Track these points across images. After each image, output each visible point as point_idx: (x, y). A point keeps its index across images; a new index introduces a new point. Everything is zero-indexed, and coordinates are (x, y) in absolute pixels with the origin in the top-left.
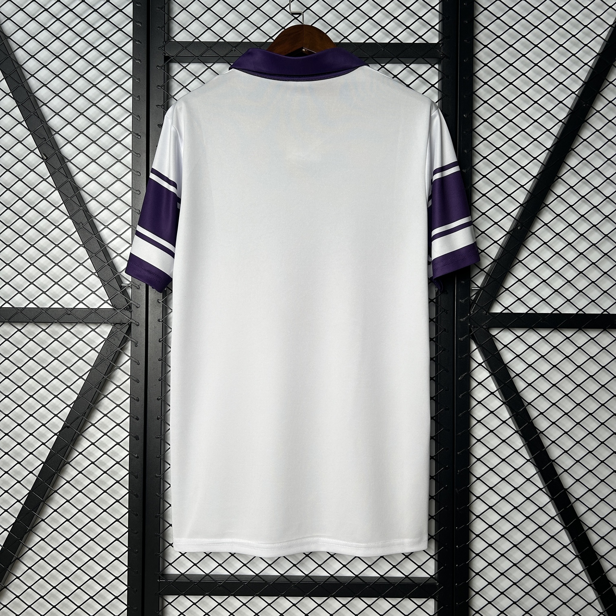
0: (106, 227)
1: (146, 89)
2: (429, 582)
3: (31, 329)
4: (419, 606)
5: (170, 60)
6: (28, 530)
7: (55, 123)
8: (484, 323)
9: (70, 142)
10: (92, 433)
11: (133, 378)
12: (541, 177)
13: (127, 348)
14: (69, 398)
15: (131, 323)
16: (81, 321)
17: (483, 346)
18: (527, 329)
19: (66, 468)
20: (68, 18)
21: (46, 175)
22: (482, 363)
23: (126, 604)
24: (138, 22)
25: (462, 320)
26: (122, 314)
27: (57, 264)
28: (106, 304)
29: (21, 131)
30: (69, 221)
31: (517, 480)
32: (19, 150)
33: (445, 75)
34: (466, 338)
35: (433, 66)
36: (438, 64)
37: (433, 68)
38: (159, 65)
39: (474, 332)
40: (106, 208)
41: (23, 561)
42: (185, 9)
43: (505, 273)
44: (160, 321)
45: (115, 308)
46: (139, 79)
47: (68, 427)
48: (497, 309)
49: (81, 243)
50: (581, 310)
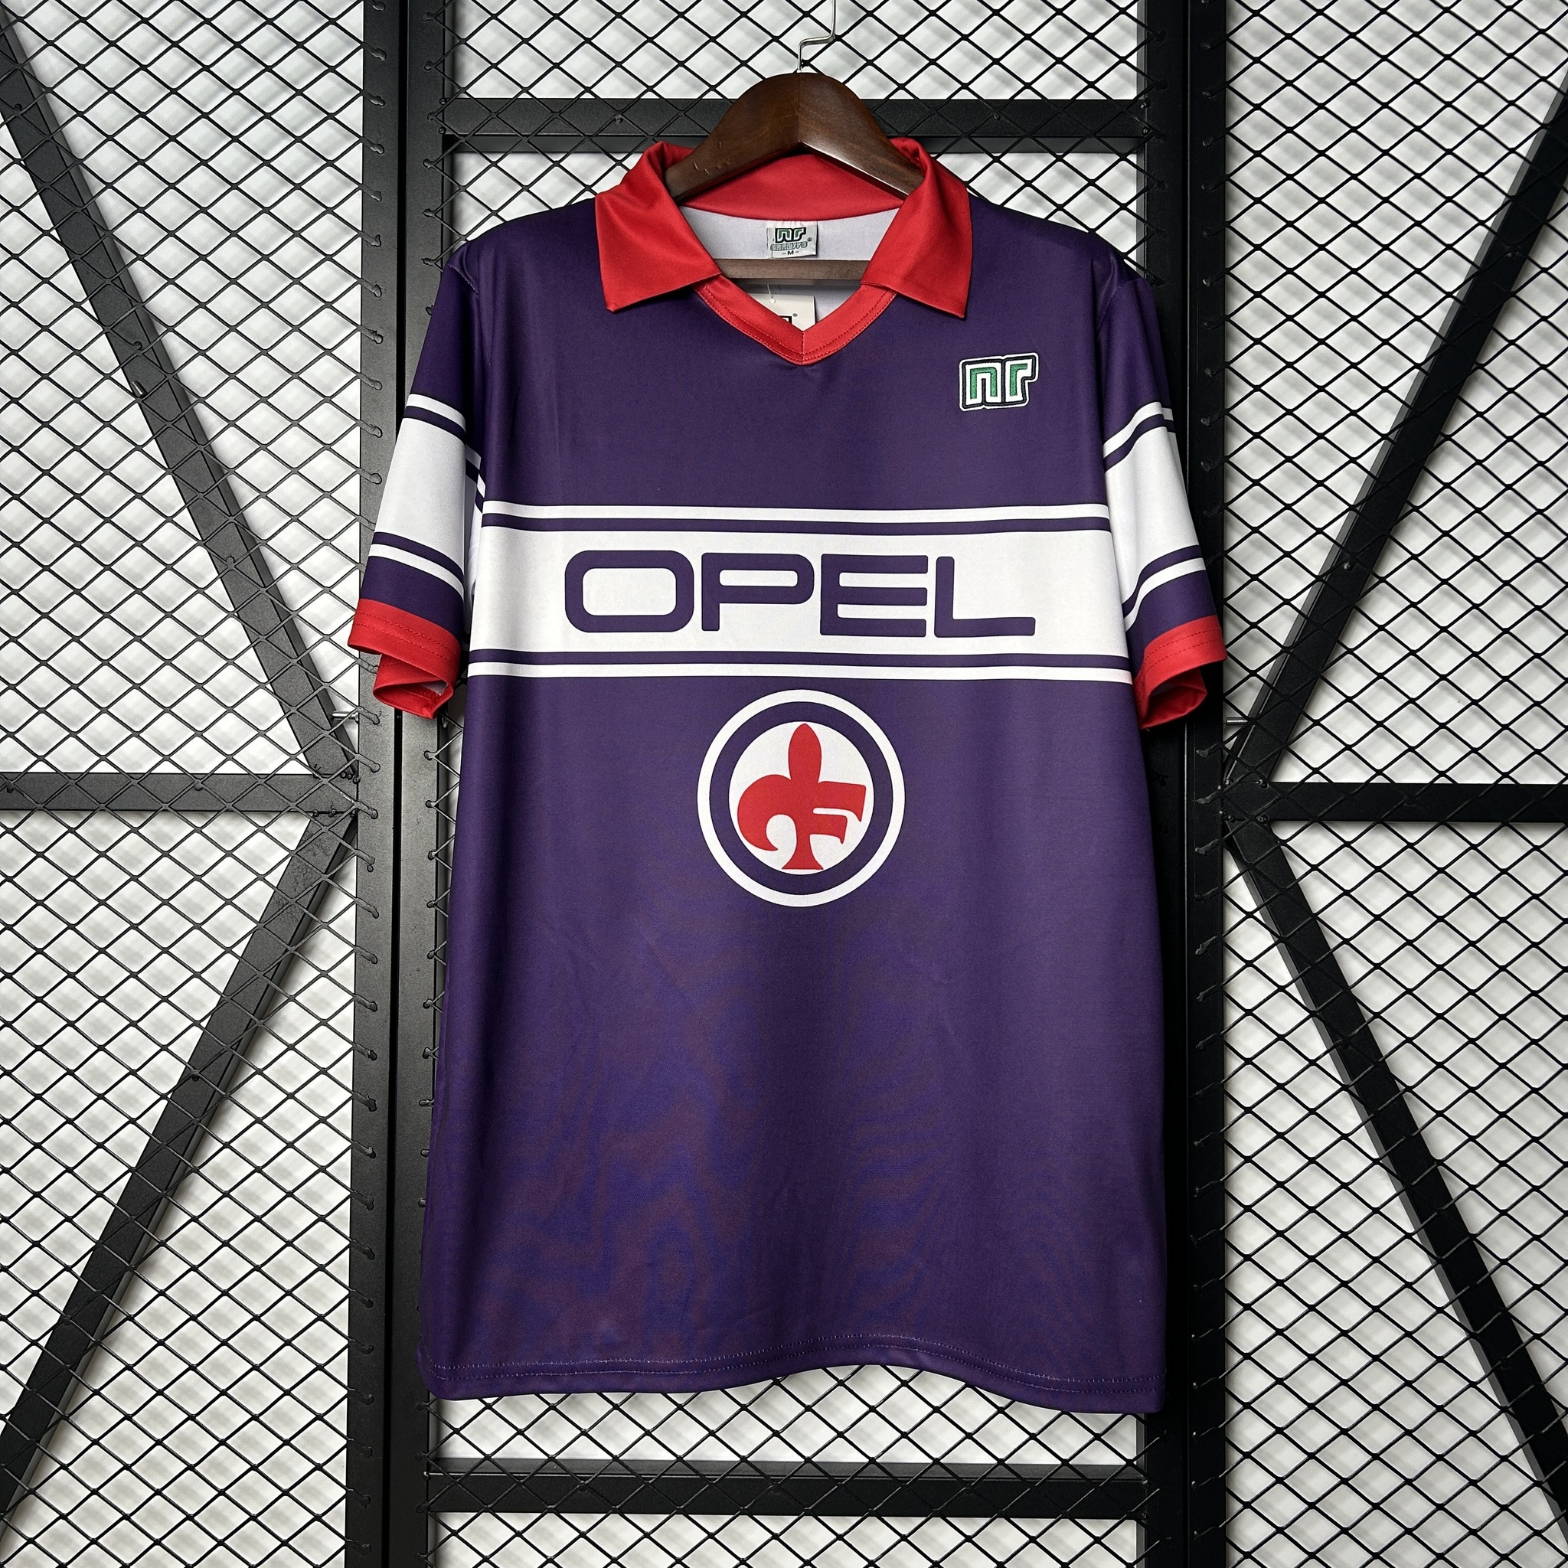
0: (295, 566)
1: (396, 219)
2: (1123, 1478)
3: (103, 828)
4: (1097, 1540)
5: (456, 145)
6: (91, 1343)
7: (166, 304)
8: (1260, 810)
9: (202, 353)
10: (256, 1092)
11: (362, 952)
12: (1399, 437)
13: (345, 877)
14: (198, 1004)
15: (357, 810)
16: (229, 806)
17: (1257, 867)
18: (1371, 823)
19: (190, 1185)
20: (201, 41)
21: (142, 436)
22: (1255, 911)
23: (343, 1534)
24: (377, 51)
25: (1201, 801)
26: (334, 788)
27: (168, 662)
28: (293, 763)
29: (80, 326)
30: (201, 553)
31: (1349, 1213)
32: (74, 373)
33: (1153, 178)
34: (1213, 847)
35: (1123, 158)
36: (1137, 153)
37: (1123, 163)
38: (428, 157)
39: (1234, 833)
40: (295, 519)
41: (77, 1423)
42: (494, 17)
43: (1311, 682)
44: (430, 807)
45: (317, 772)
46: (378, 194)
47: (196, 1078)
48: (1292, 773)
49: (231, 608)
50: (1505, 775)
